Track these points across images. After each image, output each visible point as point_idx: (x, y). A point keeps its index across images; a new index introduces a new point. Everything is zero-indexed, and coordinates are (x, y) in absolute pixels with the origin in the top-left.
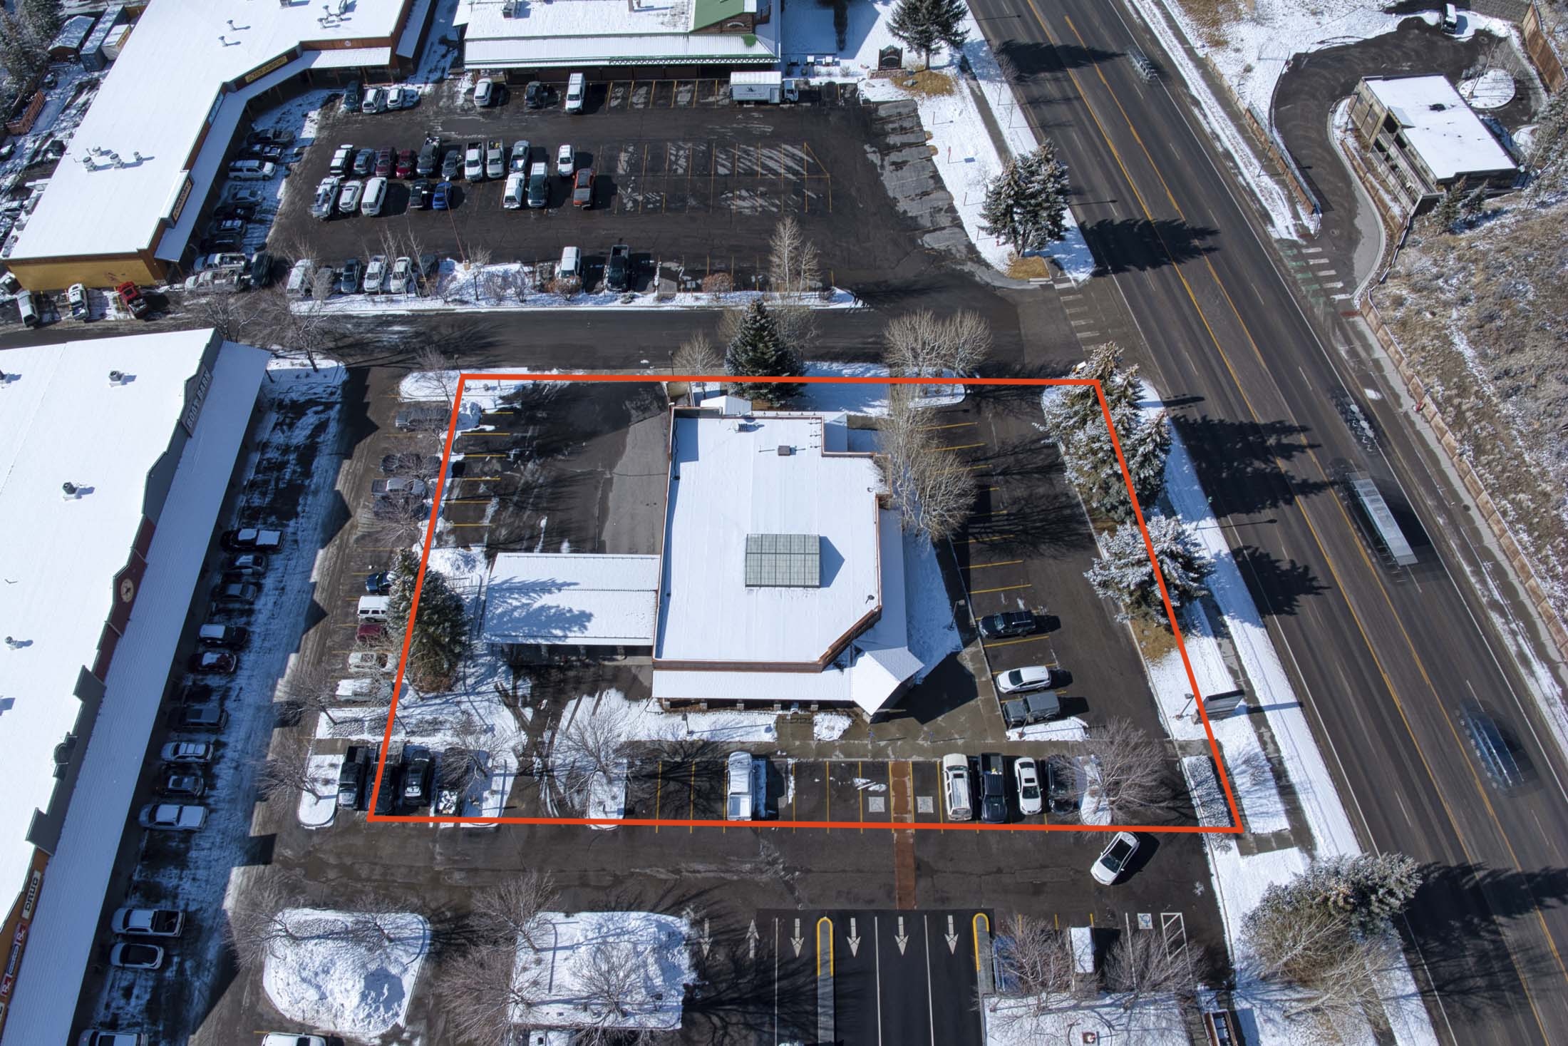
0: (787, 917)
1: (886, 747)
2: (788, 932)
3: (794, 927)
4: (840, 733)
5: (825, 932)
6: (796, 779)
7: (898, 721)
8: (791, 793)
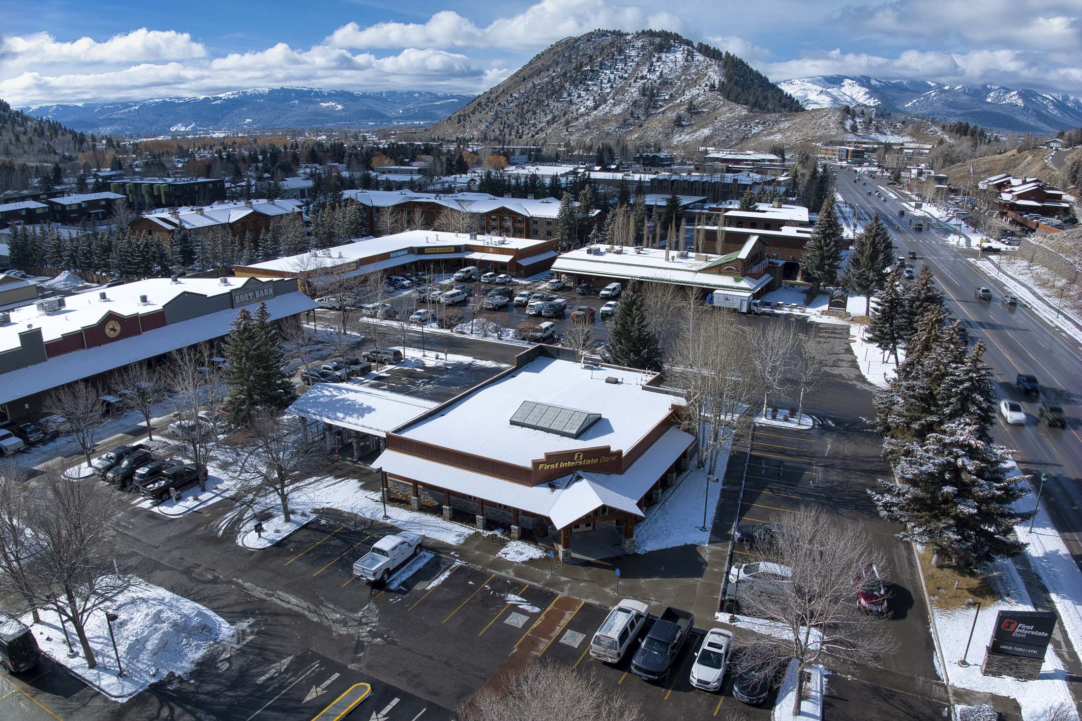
0: (330, 666)
1: (566, 583)
2: (317, 680)
3: (328, 678)
4: (527, 559)
5: (354, 695)
6: (450, 576)
7: (595, 569)
8: (435, 583)
